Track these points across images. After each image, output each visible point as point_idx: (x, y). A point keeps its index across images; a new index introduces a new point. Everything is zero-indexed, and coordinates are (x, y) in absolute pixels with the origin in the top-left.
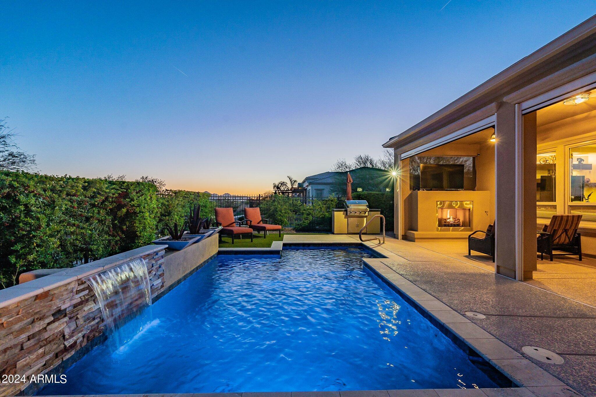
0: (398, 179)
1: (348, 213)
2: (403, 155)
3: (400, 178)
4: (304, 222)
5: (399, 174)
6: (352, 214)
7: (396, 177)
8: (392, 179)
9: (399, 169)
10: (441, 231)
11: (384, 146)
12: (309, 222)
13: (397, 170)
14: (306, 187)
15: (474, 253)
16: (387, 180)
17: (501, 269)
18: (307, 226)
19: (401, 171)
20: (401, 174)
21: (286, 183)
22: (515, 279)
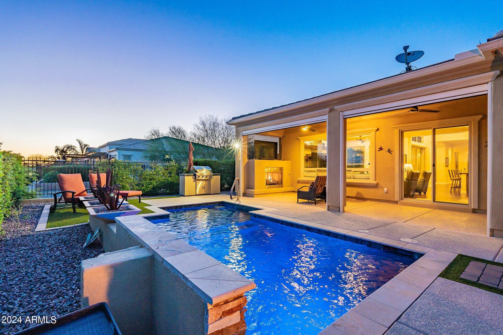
0: (240, 151)
1: (197, 177)
2: (244, 132)
3: (241, 150)
4: (147, 187)
5: (241, 146)
6: (200, 178)
7: (239, 148)
8: (236, 149)
9: (241, 142)
10: (268, 188)
11: (228, 123)
12: (152, 187)
13: (240, 143)
14: (108, 153)
15: (301, 200)
16: (231, 151)
17: (330, 208)
18: (151, 190)
19: (242, 144)
20: (242, 146)
21: (74, 147)
22: (340, 212)
